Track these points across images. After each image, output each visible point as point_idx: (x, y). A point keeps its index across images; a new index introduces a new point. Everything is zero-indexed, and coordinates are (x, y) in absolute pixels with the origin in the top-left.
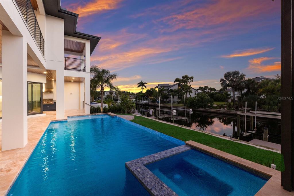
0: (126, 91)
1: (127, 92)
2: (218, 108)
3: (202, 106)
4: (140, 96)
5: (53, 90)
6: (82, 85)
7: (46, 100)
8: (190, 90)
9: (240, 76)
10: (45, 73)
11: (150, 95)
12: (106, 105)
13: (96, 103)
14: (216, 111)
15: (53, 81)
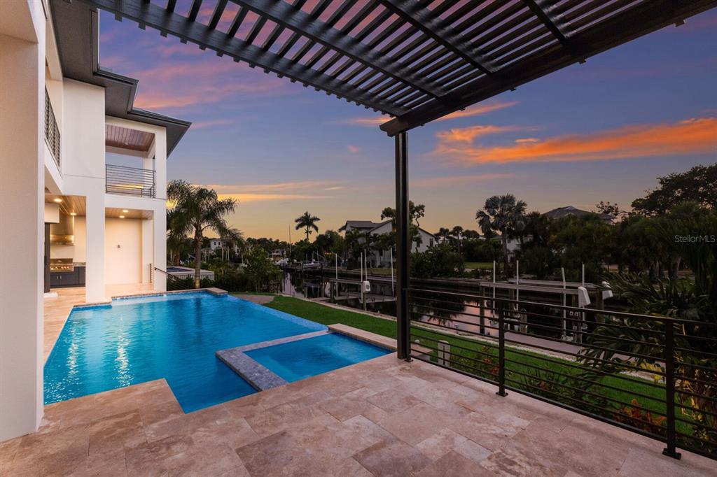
0: (268, 239)
1: (271, 239)
2: (473, 276)
3: (440, 273)
4: (303, 251)
5: (72, 238)
6: (147, 226)
7: (56, 261)
8: (417, 236)
9: (516, 205)
10: (58, 200)
11: (326, 248)
12: (210, 274)
13: (185, 268)
14: (468, 283)
15: (72, 216)
